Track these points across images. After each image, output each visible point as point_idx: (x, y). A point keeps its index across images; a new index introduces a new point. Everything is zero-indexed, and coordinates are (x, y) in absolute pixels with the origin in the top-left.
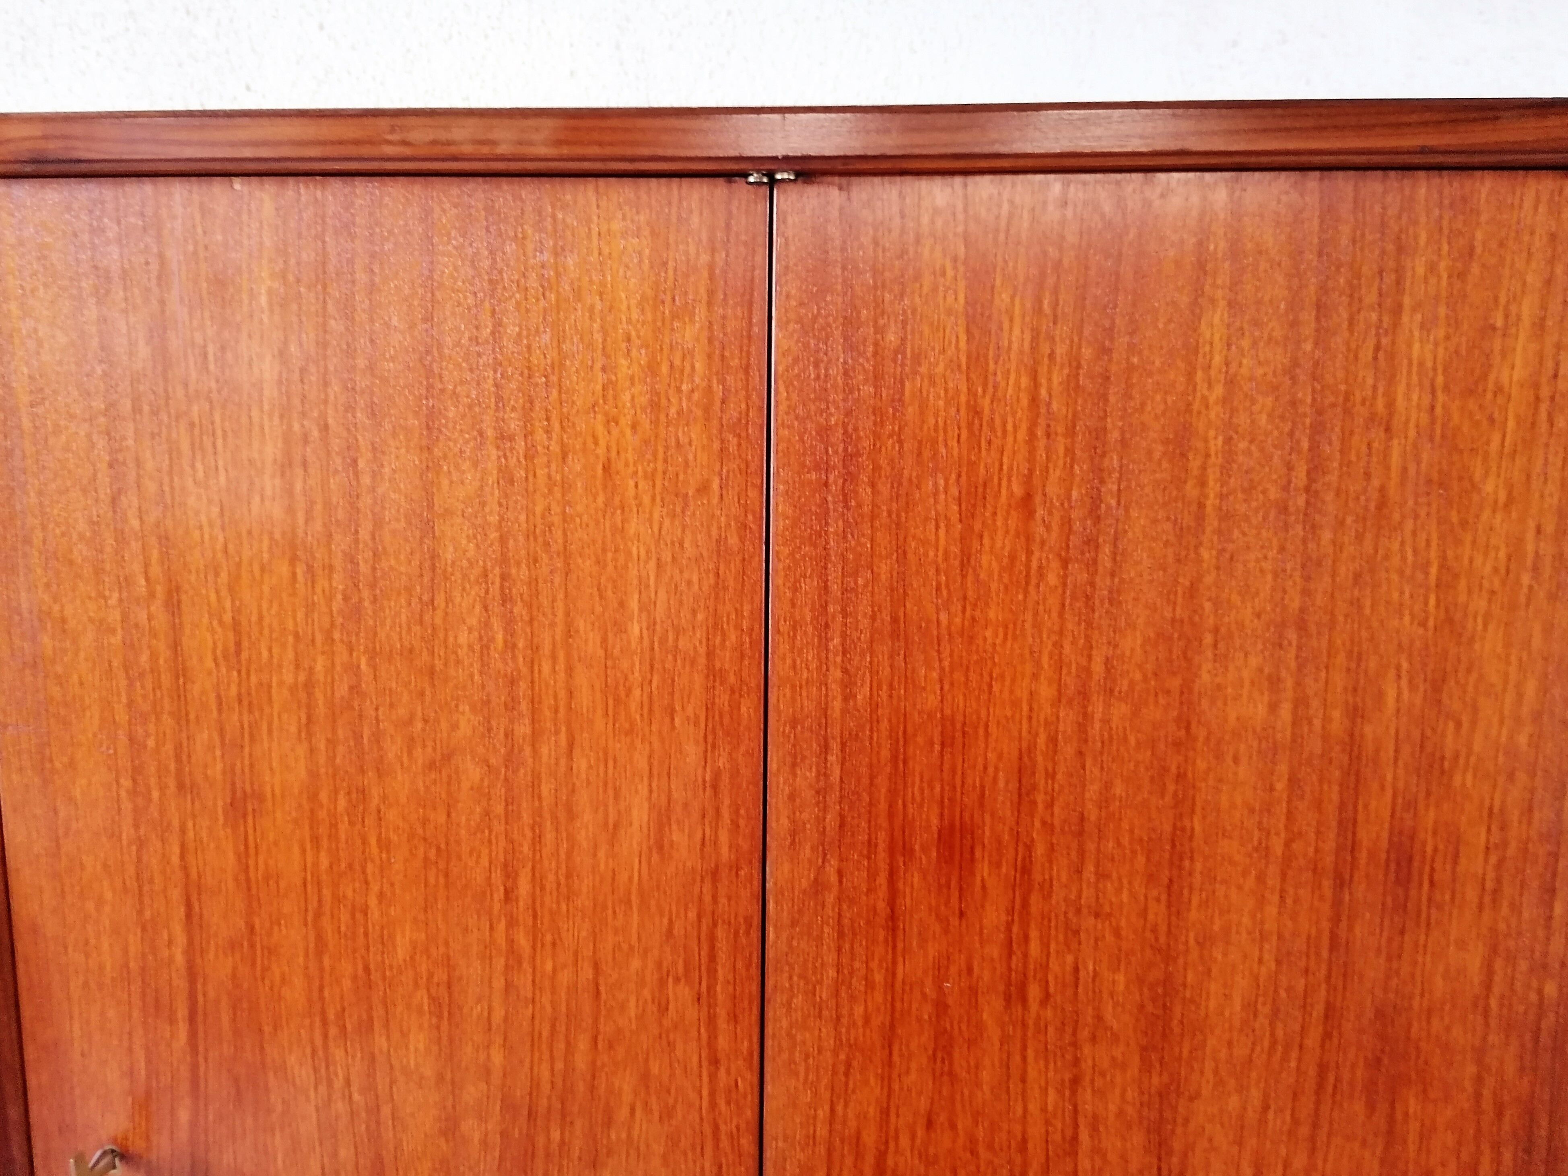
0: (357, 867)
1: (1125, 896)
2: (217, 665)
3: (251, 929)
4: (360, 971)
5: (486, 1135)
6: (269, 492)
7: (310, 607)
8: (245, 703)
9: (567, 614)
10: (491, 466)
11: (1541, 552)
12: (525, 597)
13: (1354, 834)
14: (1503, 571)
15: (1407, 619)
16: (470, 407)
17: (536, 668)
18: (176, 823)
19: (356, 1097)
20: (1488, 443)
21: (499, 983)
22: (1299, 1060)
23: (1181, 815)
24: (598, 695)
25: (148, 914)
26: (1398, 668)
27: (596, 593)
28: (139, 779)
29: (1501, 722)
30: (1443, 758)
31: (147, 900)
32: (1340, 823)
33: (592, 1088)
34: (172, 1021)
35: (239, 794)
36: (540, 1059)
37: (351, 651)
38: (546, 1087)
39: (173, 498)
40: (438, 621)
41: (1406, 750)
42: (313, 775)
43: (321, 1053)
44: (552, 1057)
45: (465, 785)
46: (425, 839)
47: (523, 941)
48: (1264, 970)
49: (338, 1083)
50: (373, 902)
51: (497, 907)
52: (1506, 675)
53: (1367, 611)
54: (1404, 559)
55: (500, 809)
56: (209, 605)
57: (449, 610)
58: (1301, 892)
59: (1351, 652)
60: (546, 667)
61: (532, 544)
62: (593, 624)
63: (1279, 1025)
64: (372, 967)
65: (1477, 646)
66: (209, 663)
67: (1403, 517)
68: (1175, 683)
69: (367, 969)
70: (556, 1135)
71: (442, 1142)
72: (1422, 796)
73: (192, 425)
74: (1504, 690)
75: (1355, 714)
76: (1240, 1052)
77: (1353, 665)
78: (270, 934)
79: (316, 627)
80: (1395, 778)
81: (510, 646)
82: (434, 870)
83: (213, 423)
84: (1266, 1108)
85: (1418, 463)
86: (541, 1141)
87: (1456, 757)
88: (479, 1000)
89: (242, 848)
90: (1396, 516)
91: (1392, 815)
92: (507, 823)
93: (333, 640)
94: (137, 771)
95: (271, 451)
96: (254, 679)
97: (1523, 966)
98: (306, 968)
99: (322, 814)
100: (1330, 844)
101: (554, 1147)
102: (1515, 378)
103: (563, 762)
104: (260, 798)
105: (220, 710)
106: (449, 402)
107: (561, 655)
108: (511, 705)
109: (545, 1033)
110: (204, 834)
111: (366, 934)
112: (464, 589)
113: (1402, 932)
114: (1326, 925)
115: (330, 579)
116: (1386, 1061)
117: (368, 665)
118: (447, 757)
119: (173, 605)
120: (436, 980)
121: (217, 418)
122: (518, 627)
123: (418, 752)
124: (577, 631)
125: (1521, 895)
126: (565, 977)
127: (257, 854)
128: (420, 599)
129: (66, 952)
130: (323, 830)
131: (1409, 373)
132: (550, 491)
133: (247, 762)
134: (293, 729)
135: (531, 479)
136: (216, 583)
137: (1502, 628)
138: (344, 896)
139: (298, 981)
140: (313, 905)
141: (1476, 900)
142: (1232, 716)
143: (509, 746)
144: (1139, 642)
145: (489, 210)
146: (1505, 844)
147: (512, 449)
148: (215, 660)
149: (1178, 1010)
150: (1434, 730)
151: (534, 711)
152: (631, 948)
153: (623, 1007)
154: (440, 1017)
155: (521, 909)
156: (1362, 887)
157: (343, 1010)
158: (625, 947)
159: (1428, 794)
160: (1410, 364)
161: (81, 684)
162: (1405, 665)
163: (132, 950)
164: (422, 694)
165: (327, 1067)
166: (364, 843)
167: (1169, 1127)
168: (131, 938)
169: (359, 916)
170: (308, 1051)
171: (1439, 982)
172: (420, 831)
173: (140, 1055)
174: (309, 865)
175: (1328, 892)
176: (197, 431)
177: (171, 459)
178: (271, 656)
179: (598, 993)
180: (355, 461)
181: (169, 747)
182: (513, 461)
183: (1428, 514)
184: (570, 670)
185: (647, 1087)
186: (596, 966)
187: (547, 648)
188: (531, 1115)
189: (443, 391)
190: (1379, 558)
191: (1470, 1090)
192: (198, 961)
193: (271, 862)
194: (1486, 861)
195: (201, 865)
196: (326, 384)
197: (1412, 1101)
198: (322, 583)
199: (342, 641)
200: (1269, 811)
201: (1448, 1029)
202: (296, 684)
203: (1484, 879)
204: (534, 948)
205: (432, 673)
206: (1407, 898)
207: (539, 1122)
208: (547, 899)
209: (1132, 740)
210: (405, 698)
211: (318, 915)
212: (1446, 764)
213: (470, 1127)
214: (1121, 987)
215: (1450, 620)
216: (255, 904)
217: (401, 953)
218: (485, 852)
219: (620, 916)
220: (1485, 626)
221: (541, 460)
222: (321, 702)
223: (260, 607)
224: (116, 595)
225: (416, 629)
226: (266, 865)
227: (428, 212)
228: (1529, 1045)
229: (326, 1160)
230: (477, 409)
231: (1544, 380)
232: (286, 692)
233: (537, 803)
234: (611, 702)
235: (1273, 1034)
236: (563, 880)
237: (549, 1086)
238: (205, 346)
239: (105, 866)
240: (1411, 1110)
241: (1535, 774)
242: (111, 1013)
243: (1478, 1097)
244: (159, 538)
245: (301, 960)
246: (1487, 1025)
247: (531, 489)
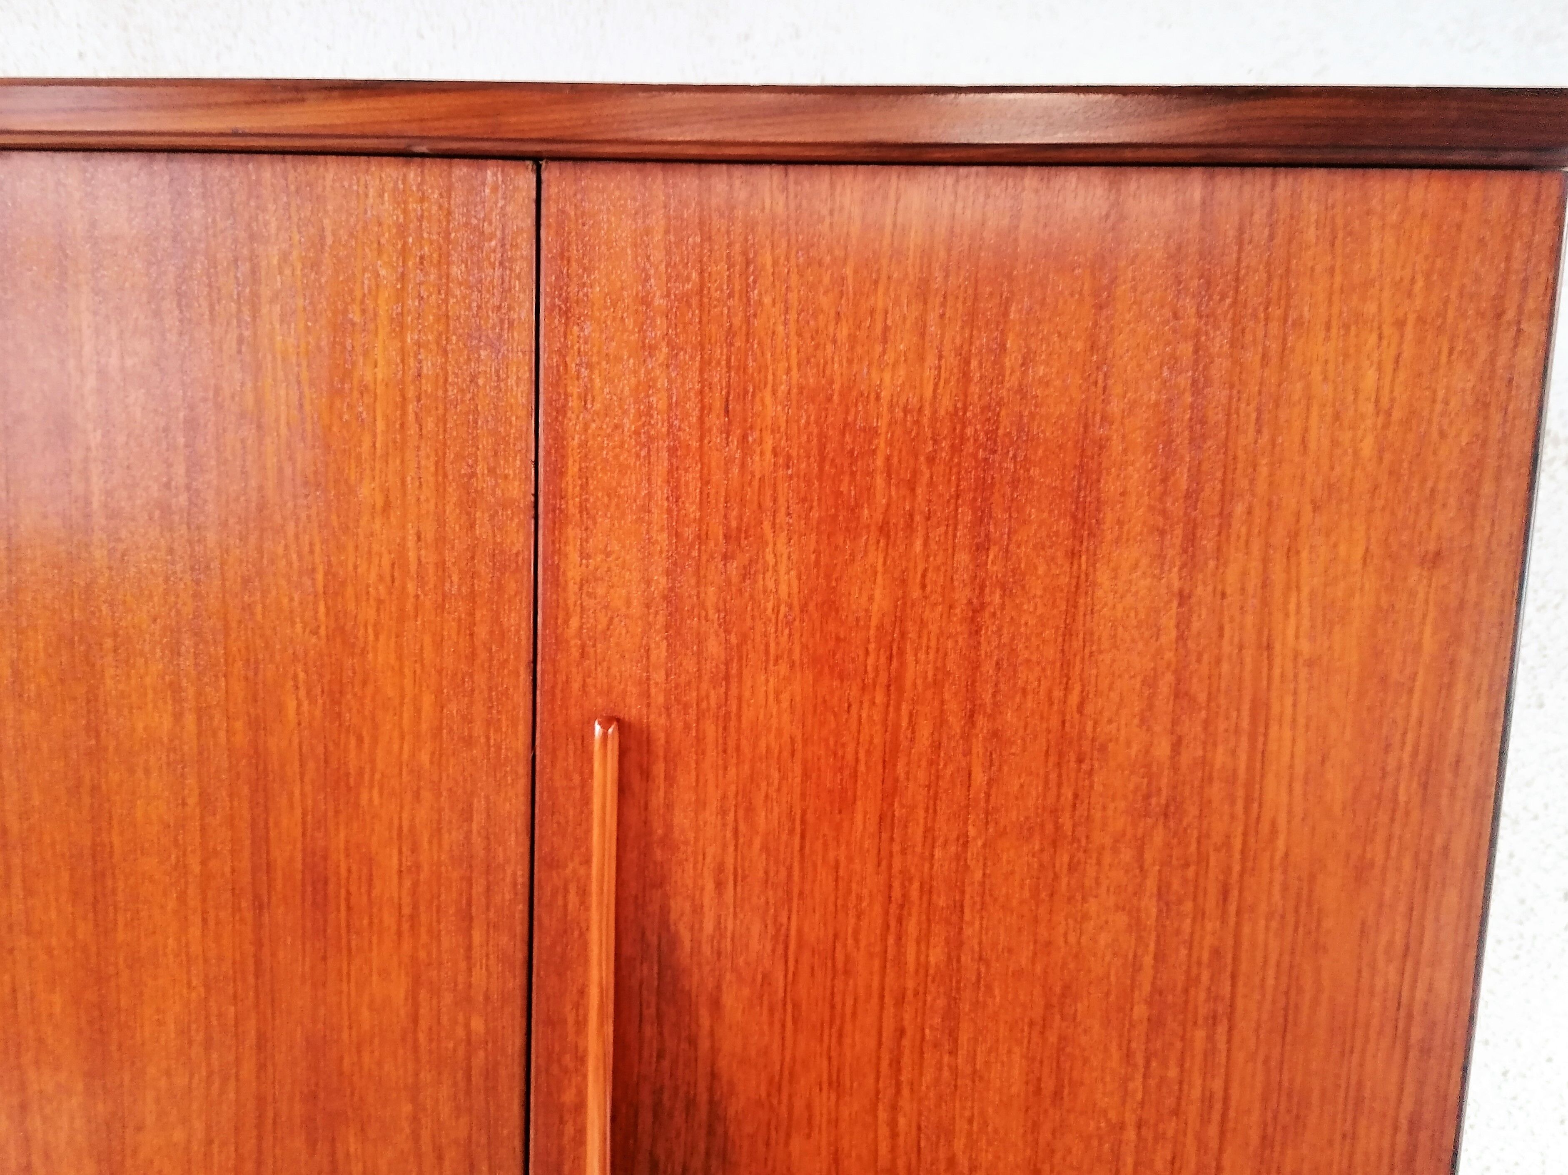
1: (53, 914)
11: (424, 560)
13: (268, 853)
14: (388, 579)
15: (299, 627)
20: (360, 443)
22: (237, 1092)
23: (100, 829)
26: (295, 677)
29: (402, 738)
30: (348, 775)
32: (253, 842)
41: (311, 765)
48: (194, 995)
52: (402, 688)
53: (259, 617)
54: (290, 564)
58: (223, 915)
59: (248, 660)
63: (215, 1056)
65: (370, 656)
67: (284, 518)
68: (80, 690)
72: (330, 814)
74: (402, 704)
75: (256, 725)
76: (181, 1081)
77: (251, 674)
80: (303, 794)
84: (210, 1142)
85: (294, 464)
87: (361, 773)
90: (278, 518)
91: (304, 834)
97: (448, 998)
100: (245, 864)
102: (380, 376)
113: (324, 958)
114: (250, 949)
116: (322, 1095)
125: (439, 922)
131: (274, 369)
137: (393, 640)
141: (394, 928)
142: (140, 726)
144: (41, 645)
146: (418, 867)
149: (115, 1034)
150: (337, 744)
156: (281, 910)
159: (337, 812)
160: (274, 358)
162: (302, 675)
167: (119, 1158)
171: (365, 1013)
175: (249, 915)
183: (309, 517)
190: (265, 561)
191: (408, 1131)
194: (400, 885)
197: (352, 1139)
200: (183, 826)
201: (380, 1064)
203: (400, 906)
206: (326, 921)
209: (45, 746)
212: (352, 782)
214: (57, 1010)
215: (341, 629)
220: (377, 636)
228: (462, 1085)
231: (409, 378)
235: (209, 1065)
240: (352, 1150)
241: (440, 795)
243: (416, 1137)
246: (417, 1060)
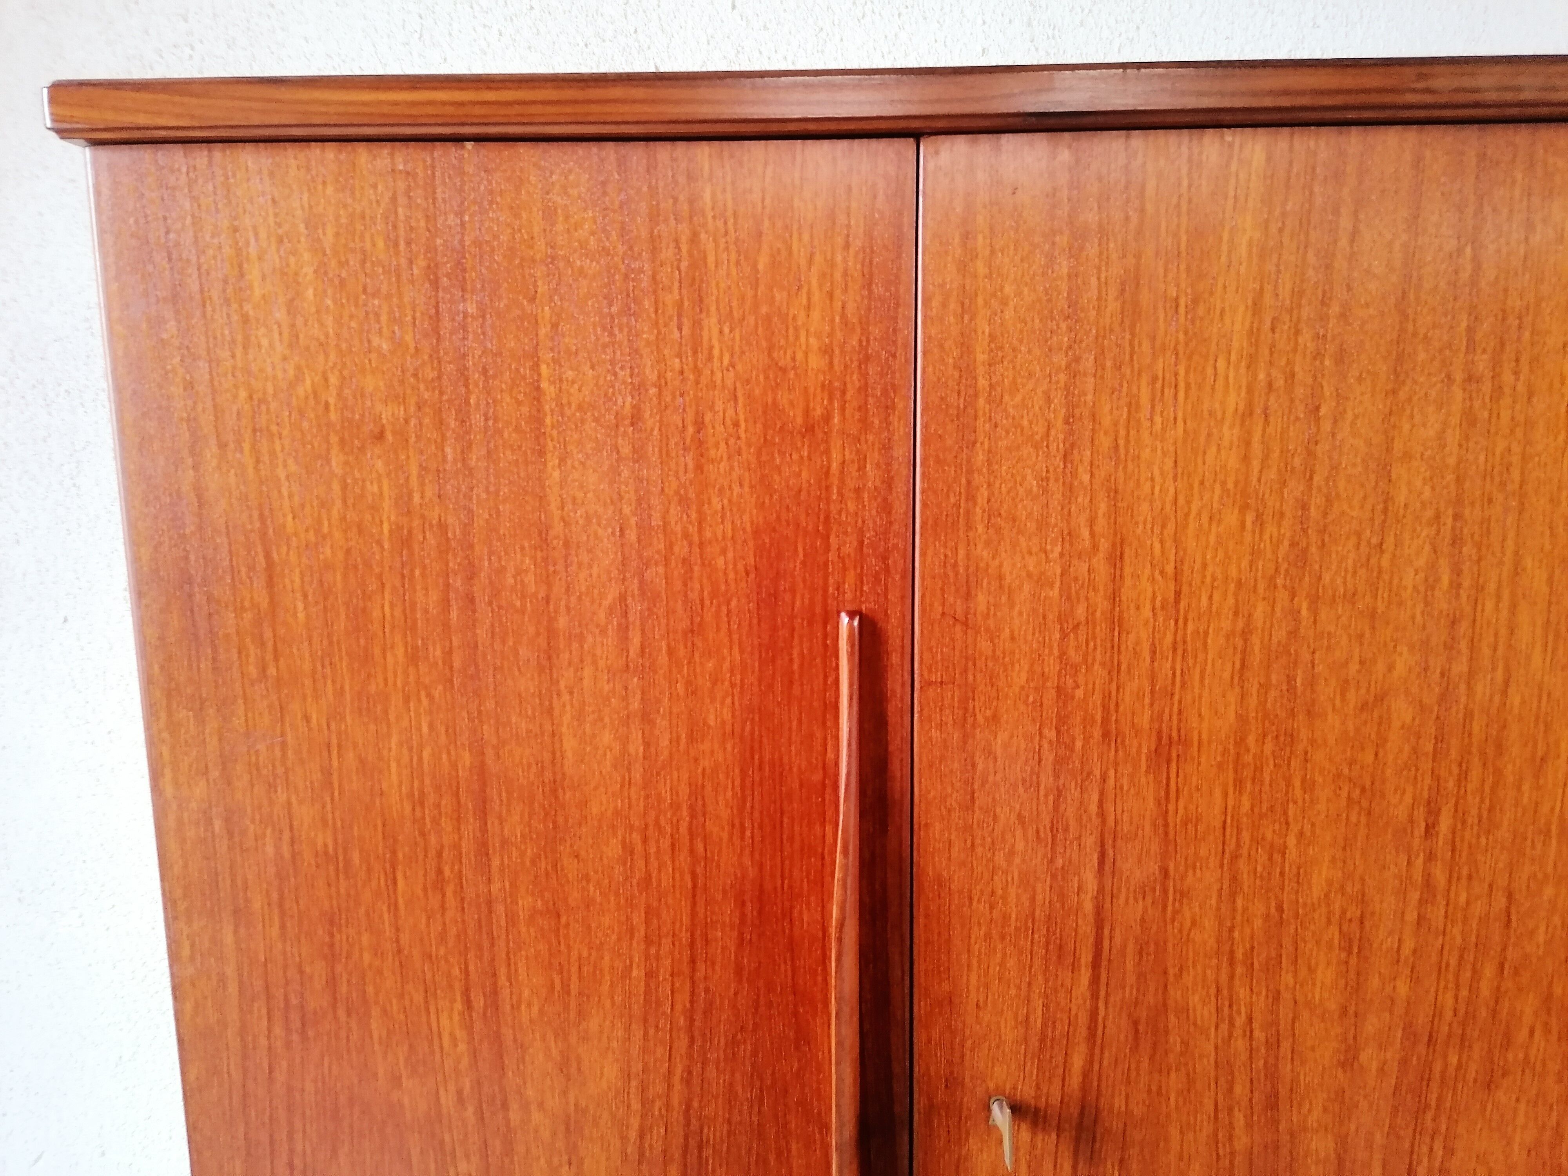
0: (1279, 808)
2: (1154, 615)
3: (1165, 872)
4: (1273, 910)
5: (1385, 1063)
6: (1226, 443)
7: (1256, 553)
8: (1180, 651)
9: (1516, 553)
10: (1457, 407)
12: (1476, 537)
16: (1441, 351)
17: (1479, 607)
18: (1097, 772)
19: (1257, 1034)
21: (1411, 916)
24: (1539, 632)
25: (1059, 862)
27: (1548, 533)
28: (1064, 729)
31: (1060, 849)
33: (1494, 1013)
34: (1074, 967)
35: (1165, 741)
36: (1446, 987)
37: (1293, 596)
38: (1448, 1014)
39: (1127, 452)
40: (1385, 562)
42: (1242, 719)
43: (1225, 992)
44: (1457, 986)
45: (1396, 724)
46: (1350, 780)
47: (1439, 875)
49: (1240, 1021)
50: (1292, 841)
51: (1416, 843)
55: (1429, 747)
56: (1153, 557)
57: (1398, 553)
60: (1489, 605)
61: (1488, 486)
62: (1541, 561)
64: (1285, 906)
66: (1147, 612)
69: (1280, 909)
70: (1454, 1060)
71: (1340, 1073)
73: (1155, 379)
78: (1183, 878)
79: (1260, 574)
81: (1455, 586)
82: (1357, 808)
83: (1176, 374)
86: (1437, 1067)
88: (1391, 933)
89: (1163, 793)
92: (1434, 761)
93: (1275, 587)
94: (1062, 720)
95: (1234, 400)
96: (1191, 627)
98: (1218, 909)
99: (1248, 758)
101: (1451, 1071)
103: (1497, 698)
104: (1186, 743)
105: (1153, 661)
106: (1420, 347)
107: (1506, 594)
108: (1450, 646)
109: (1453, 962)
110: (1125, 782)
111: (1282, 874)
112: (1414, 530)
115: (1279, 526)
117: (1309, 609)
118: (1380, 698)
119: (1116, 559)
120: (1348, 916)
121: (1182, 371)
122: (1466, 568)
123: (1351, 695)
124: (1524, 569)
126: (1478, 909)
127: (1177, 799)
128: (1369, 542)
129: (971, 904)
130: (1247, 773)
132: (1512, 431)
133: (1175, 709)
134: (1227, 675)
135: (1494, 420)
136: (1162, 533)
138: (1263, 839)
139: (1209, 923)
140: (1231, 846)
143: (1444, 685)
145: (1482, 156)
147: (1479, 391)
148: (1154, 609)
151: (1472, 648)
152: (1546, 876)
153: (1532, 933)
154: (1350, 953)
155: (1440, 843)
157: (1252, 948)
158: (1540, 876)
161: (1013, 638)
163: (1039, 897)
164: (1361, 636)
165: (1230, 1006)
166: (1288, 786)
168: (1039, 886)
169: (1277, 857)
170: (1213, 991)
172: (1346, 771)
173: (1038, 1003)
174: (1230, 808)
176: (1158, 385)
177: (1129, 412)
178: (1211, 604)
179: (1509, 920)
180: (1318, 408)
181: (1097, 698)
182: (1477, 404)
184: (1513, 608)
185: (1549, 1010)
186: (1510, 896)
187: (1492, 586)
188: (1431, 1041)
189: (1415, 334)
192: (1108, 905)
193: (1192, 807)
195: (1119, 812)
196: (1298, 332)
198: (1271, 529)
199: (1284, 586)
202: (1233, 632)
204: (1450, 881)
205: (1373, 615)
207: (1438, 1048)
208: (1467, 834)
210: (1344, 640)
211: (1235, 858)
213: (1369, 1057)
216: (1171, 848)
217: (1317, 890)
218: (1410, 789)
219: (1539, 846)
221: (1506, 401)
222: (1257, 649)
223: (1204, 556)
224: (1058, 549)
225: (1362, 573)
226: (1186, 808)
227: (1418, 160)
229: (1220, 1097)
230: (1447, 352)
232: (1222, 640)
233: (1466, 740)
234: (1551, 638)
236: (1485, 814)
237: (1451, 1013)
238: (1177, 298)
239: (1020, 816)
242: (1011, 963)
244: (1108, 491)
245: (1214, 902)
247: (1493, 430)
